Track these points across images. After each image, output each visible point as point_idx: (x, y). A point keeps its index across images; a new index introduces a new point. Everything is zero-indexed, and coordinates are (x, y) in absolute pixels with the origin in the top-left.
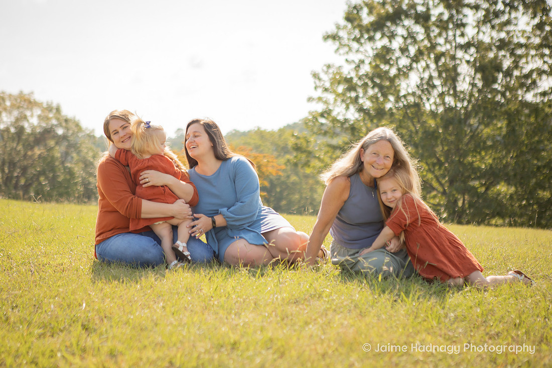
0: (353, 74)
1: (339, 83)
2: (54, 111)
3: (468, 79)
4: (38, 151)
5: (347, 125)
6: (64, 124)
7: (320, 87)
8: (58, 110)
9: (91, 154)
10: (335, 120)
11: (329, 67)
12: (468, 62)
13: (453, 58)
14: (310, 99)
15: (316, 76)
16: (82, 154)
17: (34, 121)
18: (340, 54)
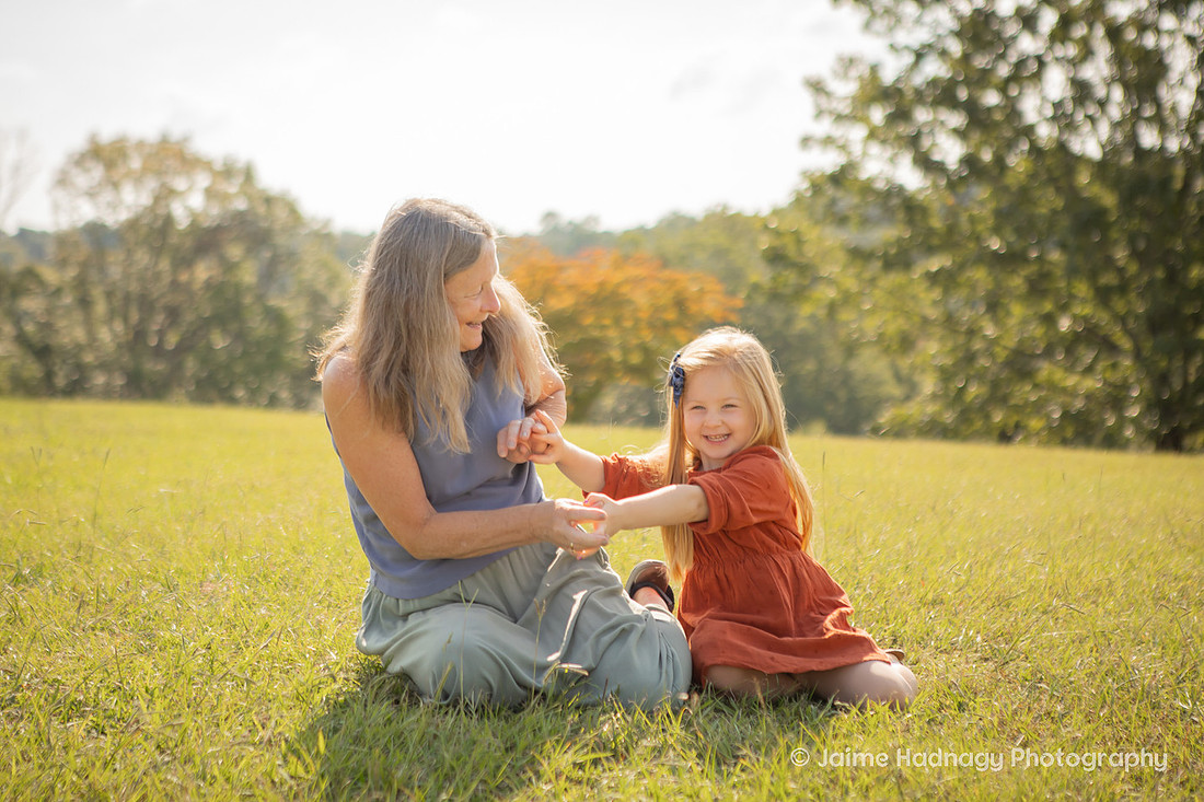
1: (874, 100)
2: (240, 178)
4: (203, 272)
5: (896, 200)
6: (262, 209)
8: (249, 175)
10: (867, 188)
11: (851, 62)
14: (806, 141)
15: (817, 87)
16: (305, 277)
17: (196, 201)
18: (875, 34)
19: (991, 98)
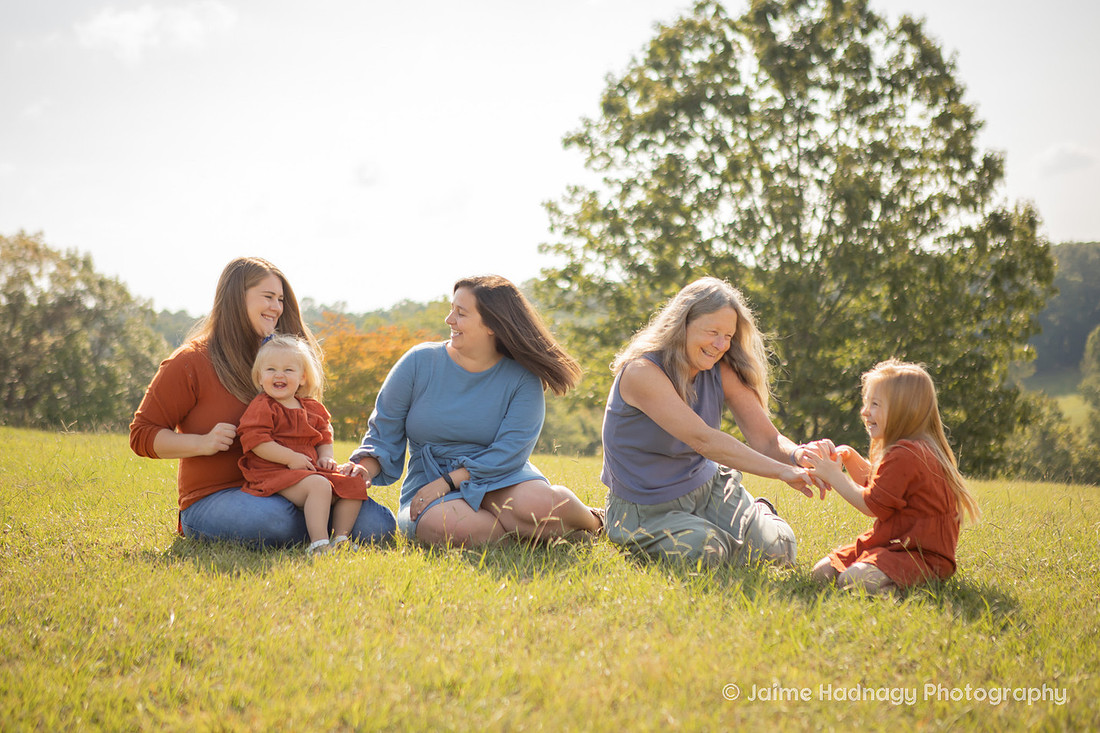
0: (616, 205)
1: (593, 219)
2: (81, 266)
3: (821, 213)
4: (49, 339)
5: (608, 294)
6: (98, 290)
7: (560, 226)
8: (87, 264)
9: (146, 344)
10: (587, 285)
11: (576, 190)
12: (820, 183)
13: (795, 175)
14: (543, 248)
15: (552, 208)
16: (130, 343)
17: (44, 284)
18: (595, 170)
19: (679, 221)
